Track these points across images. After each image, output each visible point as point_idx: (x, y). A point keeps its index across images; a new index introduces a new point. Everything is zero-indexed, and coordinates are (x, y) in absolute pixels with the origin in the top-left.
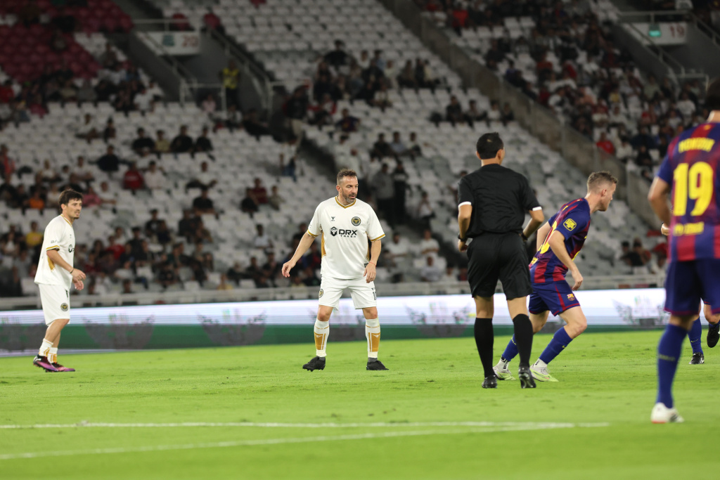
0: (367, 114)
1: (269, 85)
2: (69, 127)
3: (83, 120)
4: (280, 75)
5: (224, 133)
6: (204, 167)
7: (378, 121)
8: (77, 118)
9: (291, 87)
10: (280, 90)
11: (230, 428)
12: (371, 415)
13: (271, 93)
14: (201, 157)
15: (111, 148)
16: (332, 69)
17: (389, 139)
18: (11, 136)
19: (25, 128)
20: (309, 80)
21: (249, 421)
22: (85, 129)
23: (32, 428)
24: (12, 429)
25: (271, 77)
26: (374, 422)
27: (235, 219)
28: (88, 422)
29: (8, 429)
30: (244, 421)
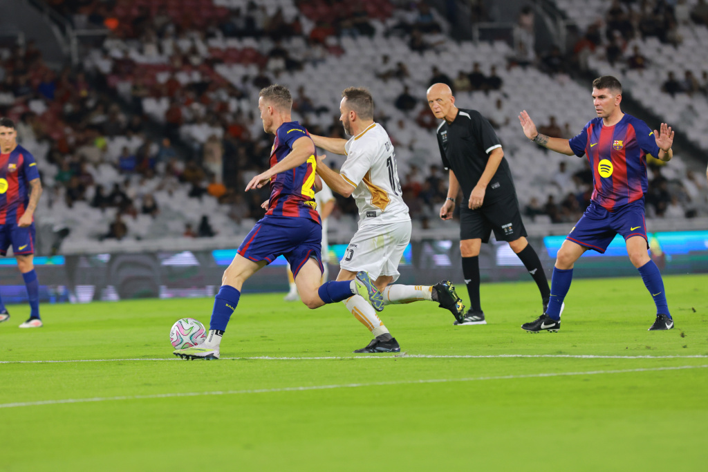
0: (659, 51)
1: (562, 23)
2: (366, 67)
3: (379, 60)
4: (573, 14)
5: (517, 72)
6: (499, 104)
7: (670, 58)
8: (373, 58)
9: (583, 24)
10: (572, 28)
11: (547, 360)
12: (685, 347)
13: (564, 32)
14: (494, 95)
15: (406, 88)
16: (624, 7)
17: (680, 76)
18: (310, 77)
19: (322, 68)
20: (601, 17)
21: (565, 353)
22: (383, 69)
23: (353, 359)
24: (333, 360)
25: (563, 15)
26: (690, 354)
27: (530, 157)
28: (406, 354)
29: (330, 360)
30: (560, 353)
